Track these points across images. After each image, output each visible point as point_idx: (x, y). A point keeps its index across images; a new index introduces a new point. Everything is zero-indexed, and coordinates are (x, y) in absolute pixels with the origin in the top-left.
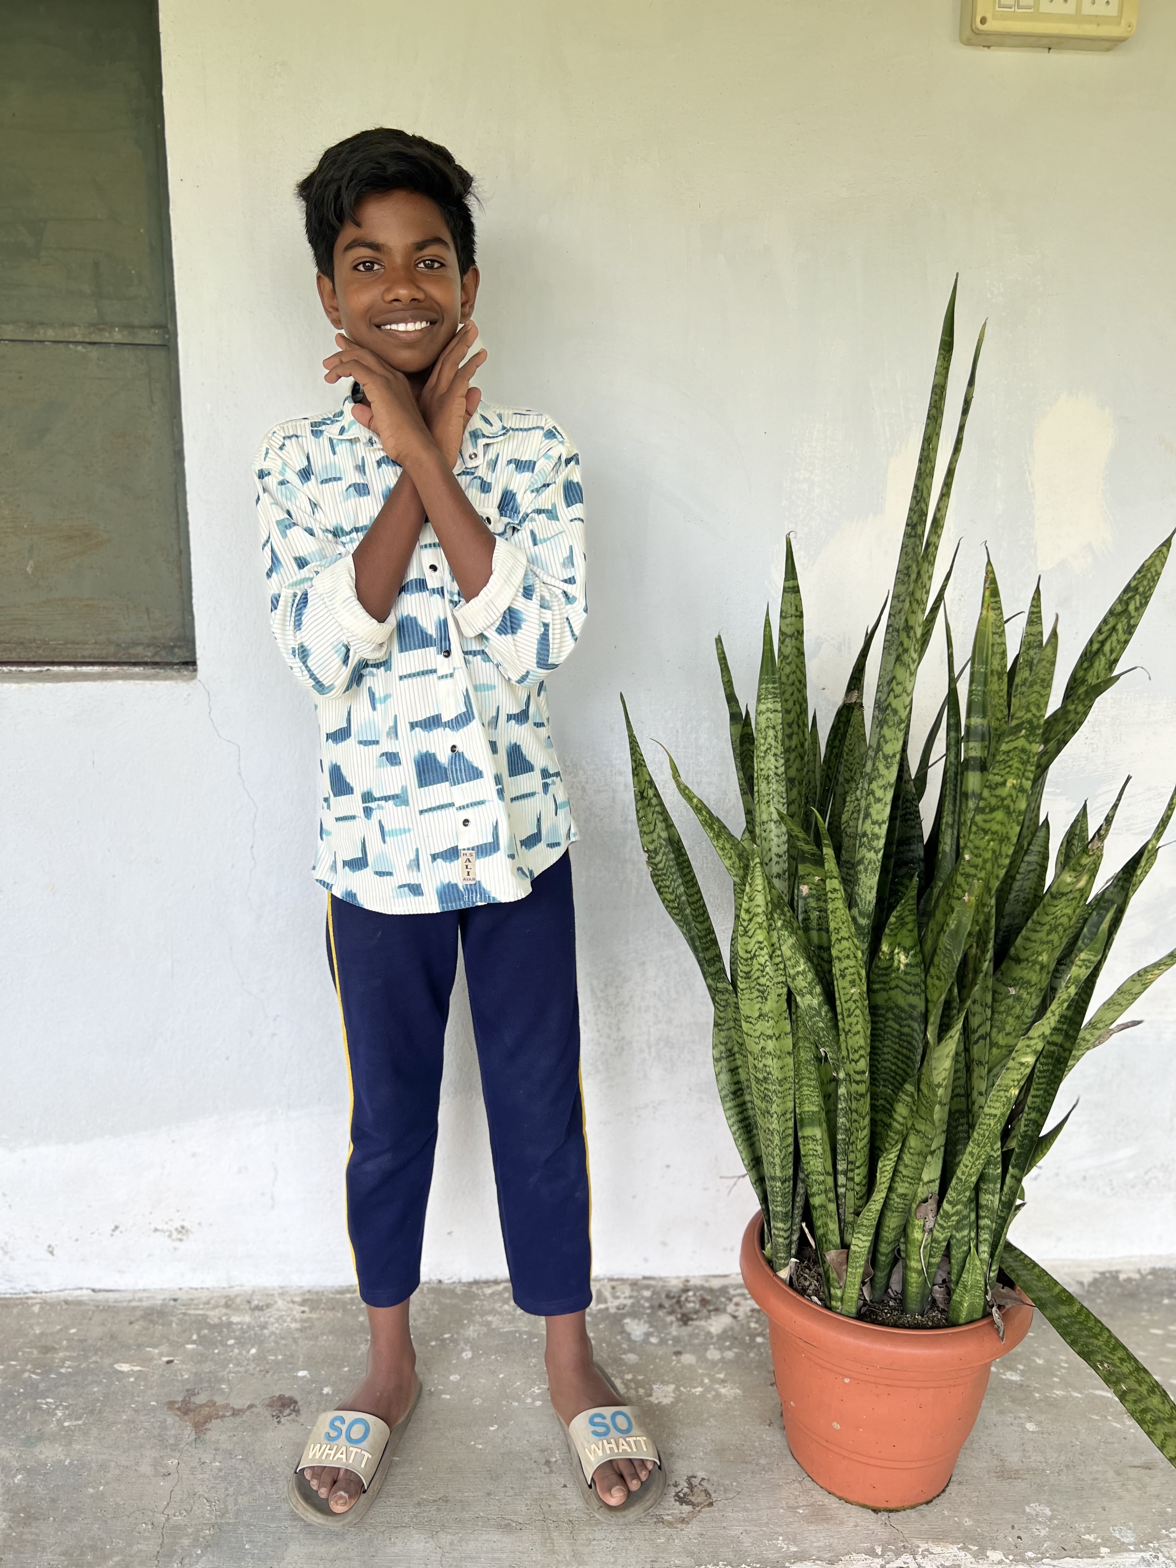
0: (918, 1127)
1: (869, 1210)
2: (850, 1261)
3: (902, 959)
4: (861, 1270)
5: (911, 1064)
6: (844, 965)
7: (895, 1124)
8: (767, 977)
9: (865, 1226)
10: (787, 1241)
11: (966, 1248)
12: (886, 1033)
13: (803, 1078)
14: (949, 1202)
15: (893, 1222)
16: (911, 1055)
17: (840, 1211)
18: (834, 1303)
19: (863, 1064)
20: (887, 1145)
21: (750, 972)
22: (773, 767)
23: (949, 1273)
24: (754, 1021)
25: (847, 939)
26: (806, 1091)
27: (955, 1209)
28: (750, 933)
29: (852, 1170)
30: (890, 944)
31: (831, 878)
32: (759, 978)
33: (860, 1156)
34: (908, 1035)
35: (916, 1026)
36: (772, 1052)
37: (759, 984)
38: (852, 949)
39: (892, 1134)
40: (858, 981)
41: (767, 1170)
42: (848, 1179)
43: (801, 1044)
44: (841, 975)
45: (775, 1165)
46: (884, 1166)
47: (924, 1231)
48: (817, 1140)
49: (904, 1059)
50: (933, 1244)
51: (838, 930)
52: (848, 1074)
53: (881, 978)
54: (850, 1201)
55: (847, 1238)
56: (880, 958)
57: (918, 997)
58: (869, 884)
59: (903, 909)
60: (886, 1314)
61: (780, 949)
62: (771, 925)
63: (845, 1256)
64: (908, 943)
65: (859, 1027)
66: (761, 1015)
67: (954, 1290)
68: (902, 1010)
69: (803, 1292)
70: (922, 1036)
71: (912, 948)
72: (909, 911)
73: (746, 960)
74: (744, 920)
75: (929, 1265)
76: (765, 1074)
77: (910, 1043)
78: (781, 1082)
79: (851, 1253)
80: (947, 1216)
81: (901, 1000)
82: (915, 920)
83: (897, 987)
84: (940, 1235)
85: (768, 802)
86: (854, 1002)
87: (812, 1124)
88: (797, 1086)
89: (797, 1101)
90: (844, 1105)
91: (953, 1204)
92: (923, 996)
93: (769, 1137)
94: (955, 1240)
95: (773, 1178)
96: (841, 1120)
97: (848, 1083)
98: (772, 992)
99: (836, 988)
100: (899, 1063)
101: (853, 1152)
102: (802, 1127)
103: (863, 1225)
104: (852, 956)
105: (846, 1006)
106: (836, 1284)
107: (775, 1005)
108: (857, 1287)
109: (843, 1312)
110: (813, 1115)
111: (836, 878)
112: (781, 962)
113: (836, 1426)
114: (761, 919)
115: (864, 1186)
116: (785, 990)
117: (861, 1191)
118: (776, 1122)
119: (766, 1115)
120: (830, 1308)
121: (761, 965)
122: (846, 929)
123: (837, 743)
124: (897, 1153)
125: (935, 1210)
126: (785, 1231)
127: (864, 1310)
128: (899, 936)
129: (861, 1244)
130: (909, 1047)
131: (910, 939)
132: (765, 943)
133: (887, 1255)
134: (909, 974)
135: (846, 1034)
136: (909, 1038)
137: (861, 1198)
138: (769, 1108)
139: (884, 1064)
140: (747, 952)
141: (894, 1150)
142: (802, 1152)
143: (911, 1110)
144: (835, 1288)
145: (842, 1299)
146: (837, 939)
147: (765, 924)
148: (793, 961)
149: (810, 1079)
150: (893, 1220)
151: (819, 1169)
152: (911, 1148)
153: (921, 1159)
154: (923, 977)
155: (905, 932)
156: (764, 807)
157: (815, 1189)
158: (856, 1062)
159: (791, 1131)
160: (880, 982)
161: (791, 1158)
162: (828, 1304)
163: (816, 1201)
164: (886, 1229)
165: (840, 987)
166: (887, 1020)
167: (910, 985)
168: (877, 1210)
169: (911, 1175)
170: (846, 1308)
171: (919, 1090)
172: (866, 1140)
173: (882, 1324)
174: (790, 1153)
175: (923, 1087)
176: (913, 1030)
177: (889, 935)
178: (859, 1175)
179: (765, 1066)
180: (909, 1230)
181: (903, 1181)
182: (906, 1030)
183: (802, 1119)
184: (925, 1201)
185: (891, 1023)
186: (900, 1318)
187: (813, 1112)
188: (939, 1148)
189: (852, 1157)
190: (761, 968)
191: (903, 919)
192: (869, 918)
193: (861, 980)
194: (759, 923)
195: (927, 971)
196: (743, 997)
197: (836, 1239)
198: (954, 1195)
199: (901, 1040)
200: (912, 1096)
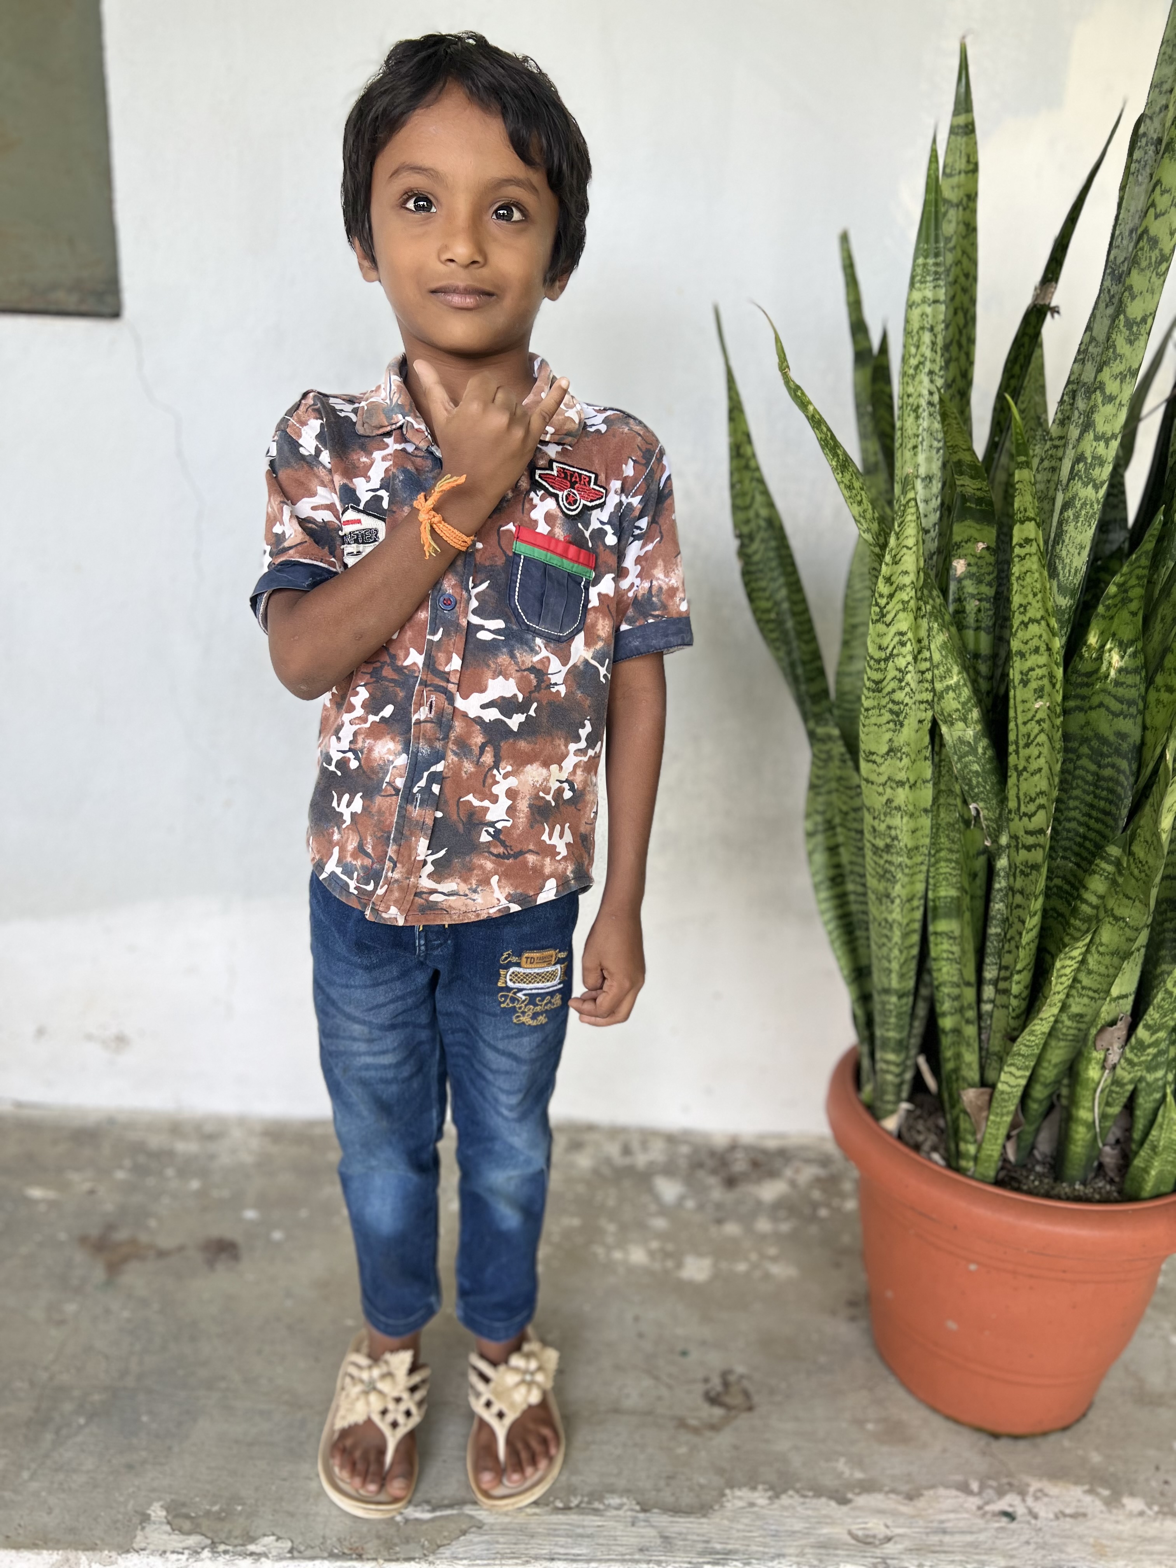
0: (1118, 912)
1: (1032, 1033)
2: (994, 1104)
3: (1115, 660)
4: (1008, 1119)
5: (1111, 822)
6: (1029, 664)
7: (1085, 908)
8: (907, 689)
9: (1023, 1056)
10: (897, 1080)
11: (1158, 1096)
12: (1074, 778)
13: (940, 850)
14: (1147, 1027)
15: (1058, 1055)
16: (1113, 809)
17: (983, 1037)
18: (963, 1163)
19: (1040, 819)
20: (1067, 939)
21: (881, 681)
22: (925, 392)
23: (1129, 1129)
24: (879, 760)
25: (1038, 622)
26: (945, 868)
27: (1154, 1038)
28: (888, 618)
29: (1005, 979)
30: (1102, 633)
31: (1022, 522)
32: (894, 691)
33: (1024, 957)
34: (1111, 779)
35: (1124, 765)
36: (903, 807)
37: (893, 702)
38: (1045, 637)
39: (1078, 923)
40: (1048, 688)
41: (878, 979)
42: (998, 991)
43: (942, 801)
44: (1022, 681)
45: (890, 971)
46: (1063, 967)
47: (1103, 1068)
48: (955, 938)
49: (1100, 816)
50: (1114, 1088)
51: (1024, 607)
52: (1014, 837)
53: (1078, 690)
54: (1000, 1021)
55: (991, 1075)
56: (1081, 657)
57: (1132, 720)
58: (1078, 541)
59: (1131, 573)
60: (1033, 1181)
61: (929, 649)
62: (919, 609)
63: (987, 1097)
64: (1127, 633)
65: (1042, 761)
66: (891, 750)
67: (1136, 1153)
68: (1103, 740)
69: (917, 1147)
70: (1132, 779)
71: (1131, 643)
72: (1139, 578)
73: (878, 661)
74: (881, 596)
75: (1104, 1116)
76: (888, 841)
77: (1111, 791)
78: (911, 852)
79: (996, 1094)
80: (1142, 1046)
81: (1105, 726)
82: (1142, 597)
83: (1101, 705)
84: (1125, 1074)
85: (915, 447)
86: (1038, 722)
87: (948, 916)
88: (933, 860)
89: (931, 881)
90: (1004, 884)
91: (1152, 1029)
92: (1139, 719)
93: (885, 931)
94: (1144, 1084)
95: (887, 991)
96: (997, 906)
97: (1013, 850)
98: (912, 713)
99: (1012, 702)
100: (1092, 823)
101: (1009, 952)
102: (935, 918)
103: (1019, 1055)
104: (1043, 648)
105: (1023, 730)
106: (969, 1137)
107: (913, 733)
108: (1000, 1141)
109: (977, 1175)
110: (951, 902)
111: (1030, 519)
112: (928, 670)
113: (952, 1325)
114: (907, 595)
115: (1024, 999)
116: (930, 714)
117: (1019, 1007)
118: (898, 910)
119: (884, 900)
120: (958, 1170)
121: (900, 670)
122: (1040, 605)
123: (1017, 369)
124: (1084, 949)
125: (1124, 1038)
126: (897, 1065)
127: (1002, 1174)
128: (1116, 621)
129: (1013, 1081)
130: (1110, 796)
131: (1131, 627)
132: (910, 635)
133: (1040, 1102)
134: (1122, 684)
135: (1019, 776)
136: (1111, 784)
137: (1017, 1017)
138: (890, 890)
139: (1068, 825)
140: (880, 648)
141: (1080, 944)
142: (933, 954)
143: (1114, 882)
144: (967, 1142)
145: (976, 1159)
146: (1022, 622)
147: (912, 603)
148: (942, 669)
149: (951, 851)
150: (1058, 1052)
151: (955, 979)
152: (1101, 945)
153: (1116, 960)
154: (1143, 690)
155: (1125, 615)
156: (908, 454)
157: (946, 1006)
158: (1030, 816)
159: (917, 926)
160: (1077, 697)
161: (913, 965)
162: (954, 1164)
163: (947, 1023)
164: (1045, 1064)
165: (1018, 699)
166: (1079, 757)
167: (1122, 703)
168: (1043, 1033)
169: (1095, 986)
170: (981, 1169)
171: (1131, 853)
172: (1034, 933)
173: (1029, 1193)
174: (914, 957)
175: (1139, 850)
176: (1119, 771)
177: (1104, 617)
178: (1018, 984)
179: (889, 828)
180: (1082, 1067)
181: (1081, 996)
182: (1108, 772)
183: (935, 908)
184: (1113, 1023)
185: (1085, 762)
186: (1053, 1188)
187: (952, 898)
188: (1138, 950)
189: (1007, 959)
190: (899, 675)
191: (1126, 591)
192: (1072, 596)
193: (1054, 686)
194: (903, 602)
195: (1149, 682)
196: (867, 722)
197: (974, 1075)
198: (1157, 1016)
199: (1097, 787)
200: (1118, 863)
